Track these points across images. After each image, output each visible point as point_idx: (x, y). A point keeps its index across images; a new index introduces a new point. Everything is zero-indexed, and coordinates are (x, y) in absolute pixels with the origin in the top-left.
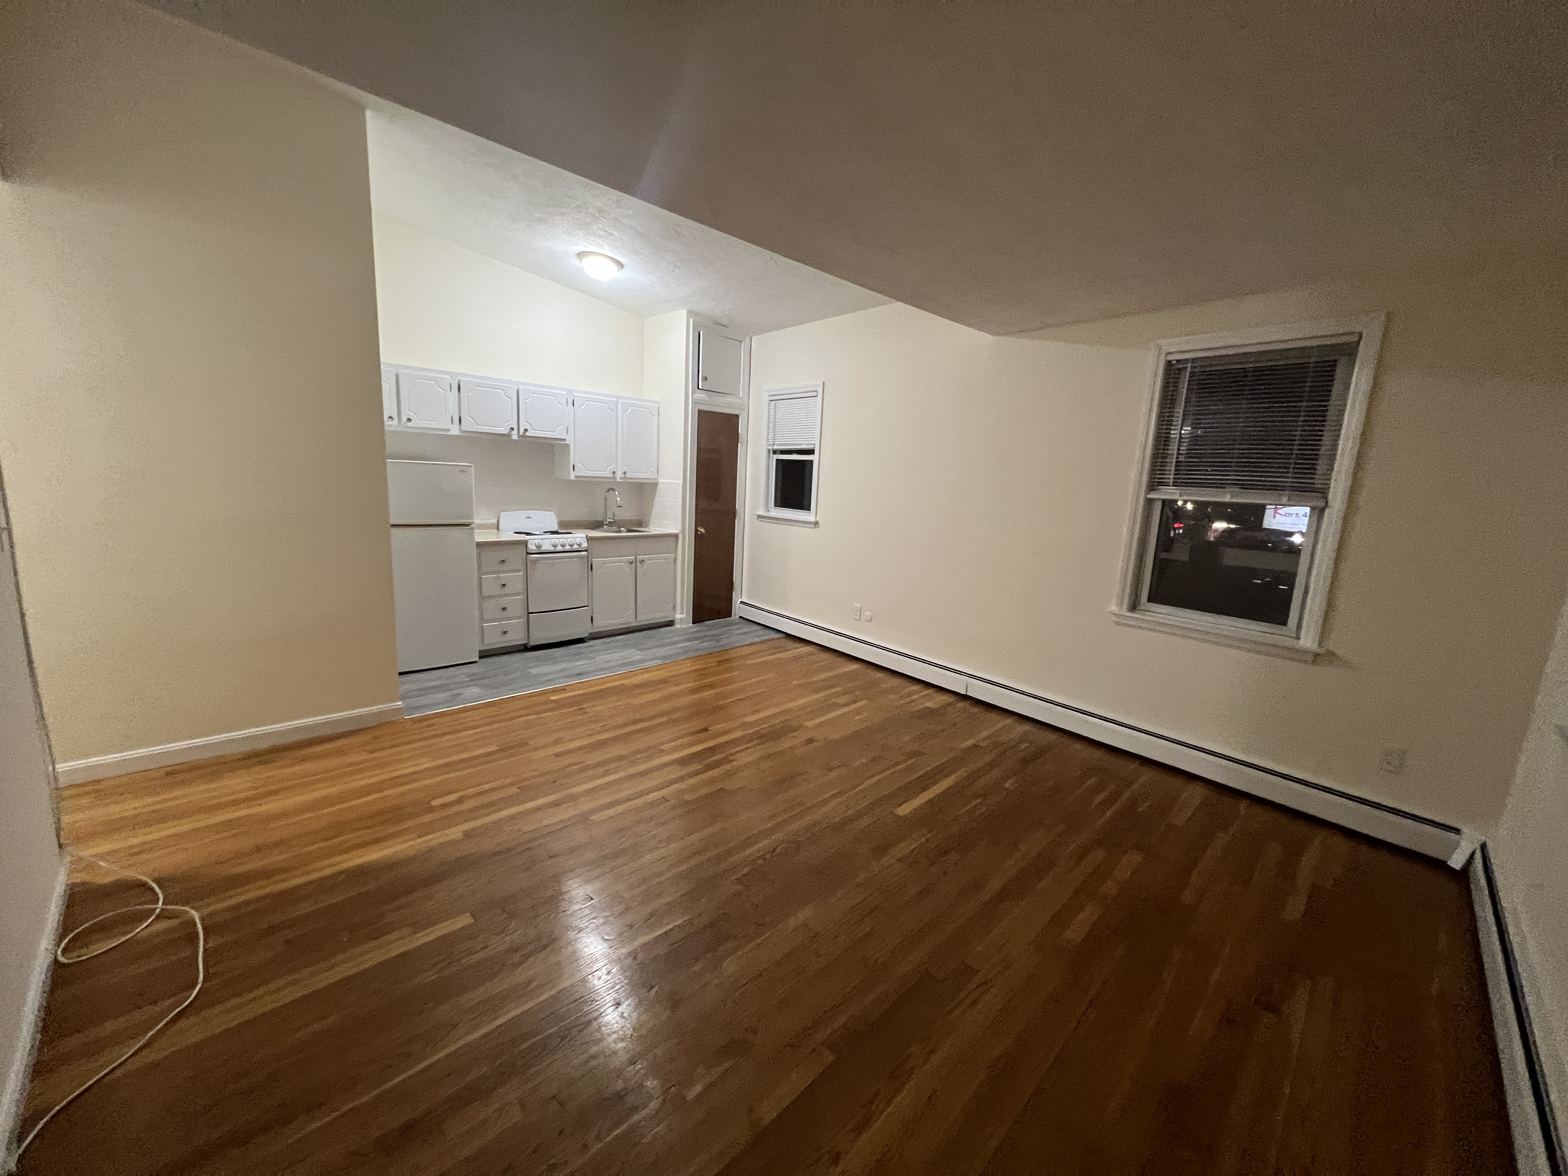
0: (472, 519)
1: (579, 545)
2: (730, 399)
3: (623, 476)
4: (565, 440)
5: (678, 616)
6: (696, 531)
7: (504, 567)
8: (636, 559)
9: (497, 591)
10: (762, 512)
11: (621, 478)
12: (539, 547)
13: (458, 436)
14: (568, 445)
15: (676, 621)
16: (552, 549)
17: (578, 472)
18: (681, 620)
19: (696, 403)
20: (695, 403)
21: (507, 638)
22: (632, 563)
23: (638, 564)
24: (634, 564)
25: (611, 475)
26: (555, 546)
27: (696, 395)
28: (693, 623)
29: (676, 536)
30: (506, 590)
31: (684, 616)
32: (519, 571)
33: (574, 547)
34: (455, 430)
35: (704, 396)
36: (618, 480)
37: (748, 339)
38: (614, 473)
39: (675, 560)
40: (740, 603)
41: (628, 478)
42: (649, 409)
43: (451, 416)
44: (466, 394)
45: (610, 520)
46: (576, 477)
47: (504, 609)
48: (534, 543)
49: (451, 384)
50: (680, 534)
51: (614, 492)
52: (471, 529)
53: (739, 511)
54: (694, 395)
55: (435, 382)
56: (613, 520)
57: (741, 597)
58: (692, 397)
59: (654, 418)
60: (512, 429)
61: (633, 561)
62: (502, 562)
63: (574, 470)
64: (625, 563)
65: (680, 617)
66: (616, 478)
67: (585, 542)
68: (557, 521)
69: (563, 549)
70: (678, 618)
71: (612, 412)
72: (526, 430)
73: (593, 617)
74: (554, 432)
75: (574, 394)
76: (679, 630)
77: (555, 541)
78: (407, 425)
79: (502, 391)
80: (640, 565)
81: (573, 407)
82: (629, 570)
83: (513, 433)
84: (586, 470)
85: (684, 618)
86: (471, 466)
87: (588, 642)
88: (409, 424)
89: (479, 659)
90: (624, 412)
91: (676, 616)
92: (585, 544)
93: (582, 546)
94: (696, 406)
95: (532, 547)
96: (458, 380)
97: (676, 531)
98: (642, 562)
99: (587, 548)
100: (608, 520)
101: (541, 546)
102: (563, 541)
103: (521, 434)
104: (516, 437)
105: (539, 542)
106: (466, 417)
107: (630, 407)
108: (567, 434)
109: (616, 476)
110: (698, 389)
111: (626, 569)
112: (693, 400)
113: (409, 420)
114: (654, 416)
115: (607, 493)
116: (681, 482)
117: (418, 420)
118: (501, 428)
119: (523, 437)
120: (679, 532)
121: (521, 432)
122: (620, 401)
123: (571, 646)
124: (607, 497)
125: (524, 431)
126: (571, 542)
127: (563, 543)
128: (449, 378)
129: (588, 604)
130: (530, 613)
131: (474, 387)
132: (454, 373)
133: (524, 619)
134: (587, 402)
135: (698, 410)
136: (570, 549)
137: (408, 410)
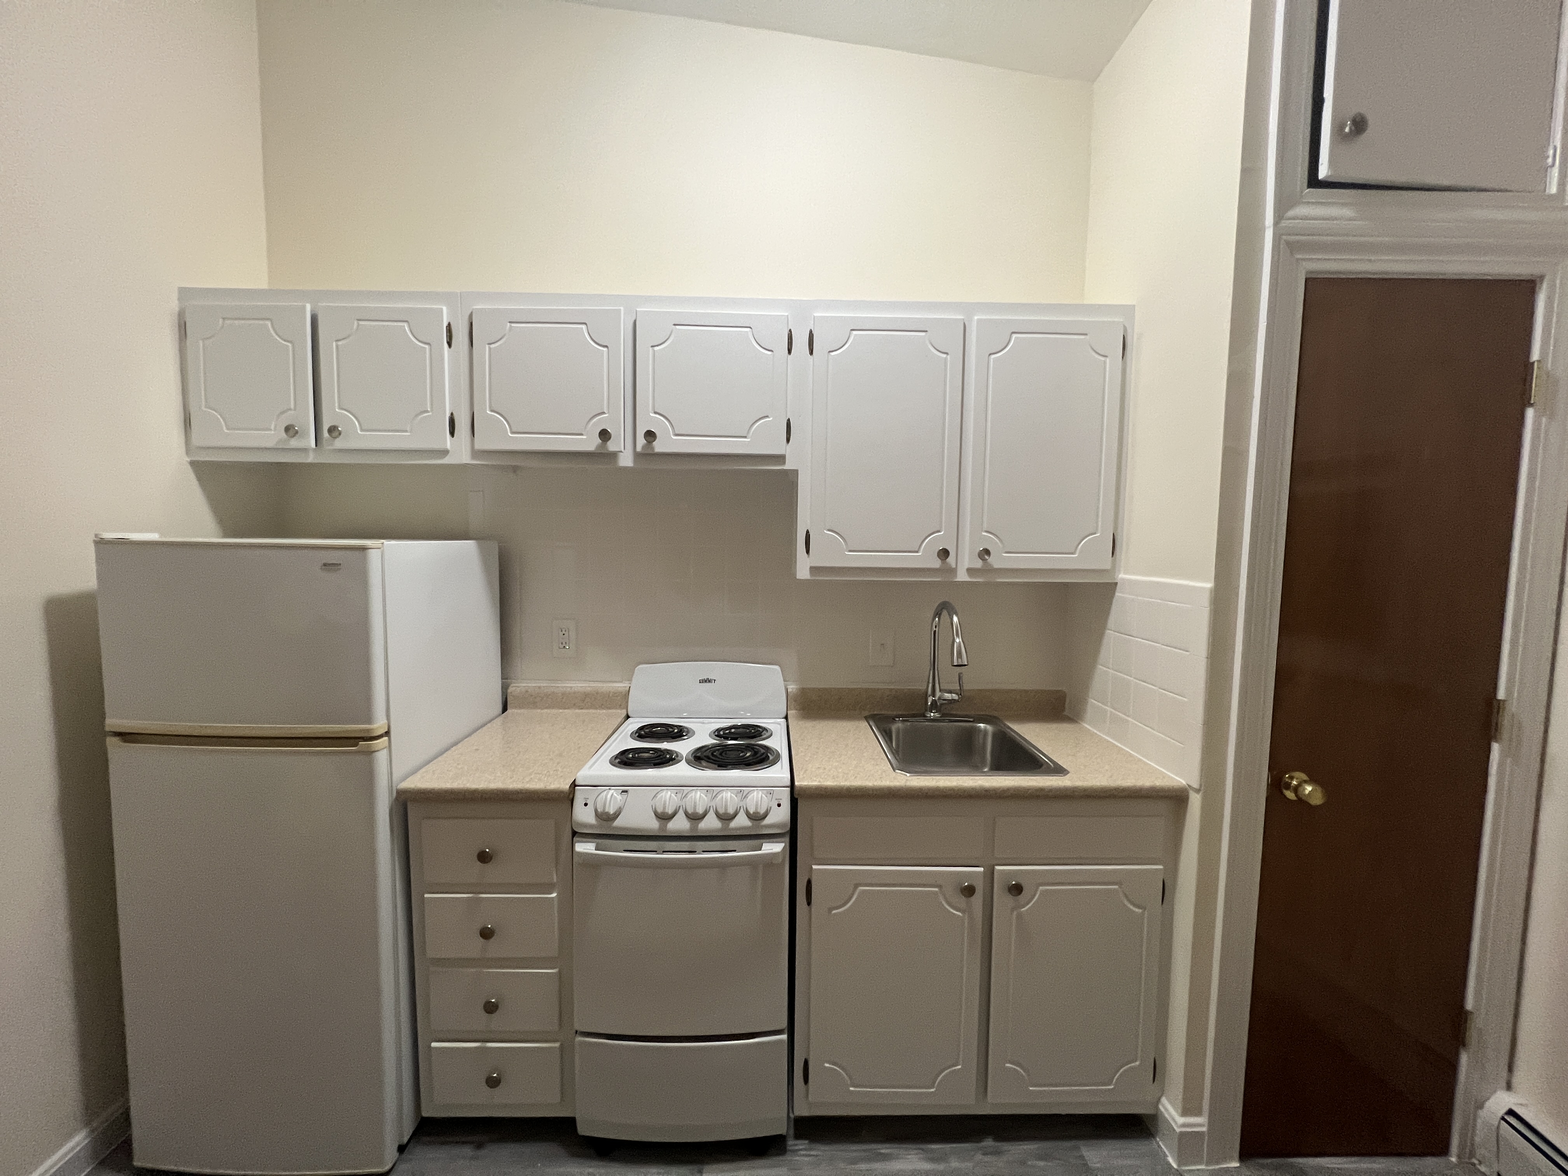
0: (370, 723)
1: (756, 818)
3: (979, 564)
4: (780, 459)
6: (1276, 785)
7: (491, 873)
8: (990, 874)
9: (475, 946)
11: (970, 571)
12: (605, 818)
13: (465, 466)
14: (793, 474)
16: (652, 825)
17: (821, 556)
19: (1293, 247)
20: (1289, 245)
21: (500, 1096)
22: (969, 891)
23: (1000, 895)
24: (977, 900)
25: (937, 563)
26: (664, 817)
27: (1301, 210)
28: (1245, 1154)
29: (1176, 799)
30: (494, 948)
31: (1199, 1123)
32: (548, 888)
33: (733, 824)
34: (459, 452)
35: (1347, 212)
36: (962, 576)
38: (944, 553)
39: (1166, 892)
40: (1503, 1119)
41: (997, 569)
42: (1086, 334)
43: (452, 414)
44: (487, 346)
45: (948, 696)
46: (814, 570)
47: (490, 1008)
48: (595, 803)
49: (449, 324)
50: (1198, 791)
51: (957, 615)
52: (370, 753)
53: (1514, 710)
54: (1291, 213)
55: (406, 325)
56: (957, 694)
57: (1504, 1084)
58: (1276, 224)
59: (1105, 362)
60: (604, 435)
61: (974, 884)
62: (484, 857)
63: (808, 552)
64: (940, 887)
65: (1184, 1125)
66: (953, 571)
67: (779, 805)
68: (787, 690)
69: (694, 828)
70: (1175, 1128)
71: (945, 356)
72: (650, 435)
73: (806, 1063)
74: (745, 437)
75: (815, 315)
76: (1175, 1166)
77: (668, 799)
78: (332, 444)
79: (584, 327)
80: (1009, 900)
81: (811, 353)
82: (960, 914)
83: (612, 446)
84: (850, 551)
85: (1204, 1129)
86: (364, 549)
87: (788, 1157)
88: (339, 444)
89: (404, 1156)
90: (990, 354)
91: (1164, 1100)
92: (780, 815)
93: (767, 821)
94: (1298, 260)
95: (584, 815)
96: (470, 312)
97: (1181, 780)
98: (1017, 889)
99: (788, 828)
100: (938, 694)
101: (617, 815)
102: (699, 800)
103: (639, 449)
104: (626, 460)
105: (611, 800)
106: (484, 412)
107: (1014, 336)
108: (788, 440)
109: (954, 566)
110: (1314, 182)
111: (945, 908)
112: (1284, 237)
113: (332, 430)
114: (1106, 356)
115: (934, 619)
116: (1210, 585)
117: (362, 430)
118: (582, 434)
119: (646, 456)
120: (1196, 785)
121: (641, 441)
122: (976, 318)
123: (714, 1166)
124: (937, 629)
125: (647, 438)
126: (726, 806)
127: (695, 806)
128: (445, 309)
129: (784, 1024)
130: (577, 1031)
131: (513, 325)
132: (459, 294)
133: (557, 1045)
134: (854, 332)
135: (1307, 280)
136: (721, 830)
137: (337, 405)
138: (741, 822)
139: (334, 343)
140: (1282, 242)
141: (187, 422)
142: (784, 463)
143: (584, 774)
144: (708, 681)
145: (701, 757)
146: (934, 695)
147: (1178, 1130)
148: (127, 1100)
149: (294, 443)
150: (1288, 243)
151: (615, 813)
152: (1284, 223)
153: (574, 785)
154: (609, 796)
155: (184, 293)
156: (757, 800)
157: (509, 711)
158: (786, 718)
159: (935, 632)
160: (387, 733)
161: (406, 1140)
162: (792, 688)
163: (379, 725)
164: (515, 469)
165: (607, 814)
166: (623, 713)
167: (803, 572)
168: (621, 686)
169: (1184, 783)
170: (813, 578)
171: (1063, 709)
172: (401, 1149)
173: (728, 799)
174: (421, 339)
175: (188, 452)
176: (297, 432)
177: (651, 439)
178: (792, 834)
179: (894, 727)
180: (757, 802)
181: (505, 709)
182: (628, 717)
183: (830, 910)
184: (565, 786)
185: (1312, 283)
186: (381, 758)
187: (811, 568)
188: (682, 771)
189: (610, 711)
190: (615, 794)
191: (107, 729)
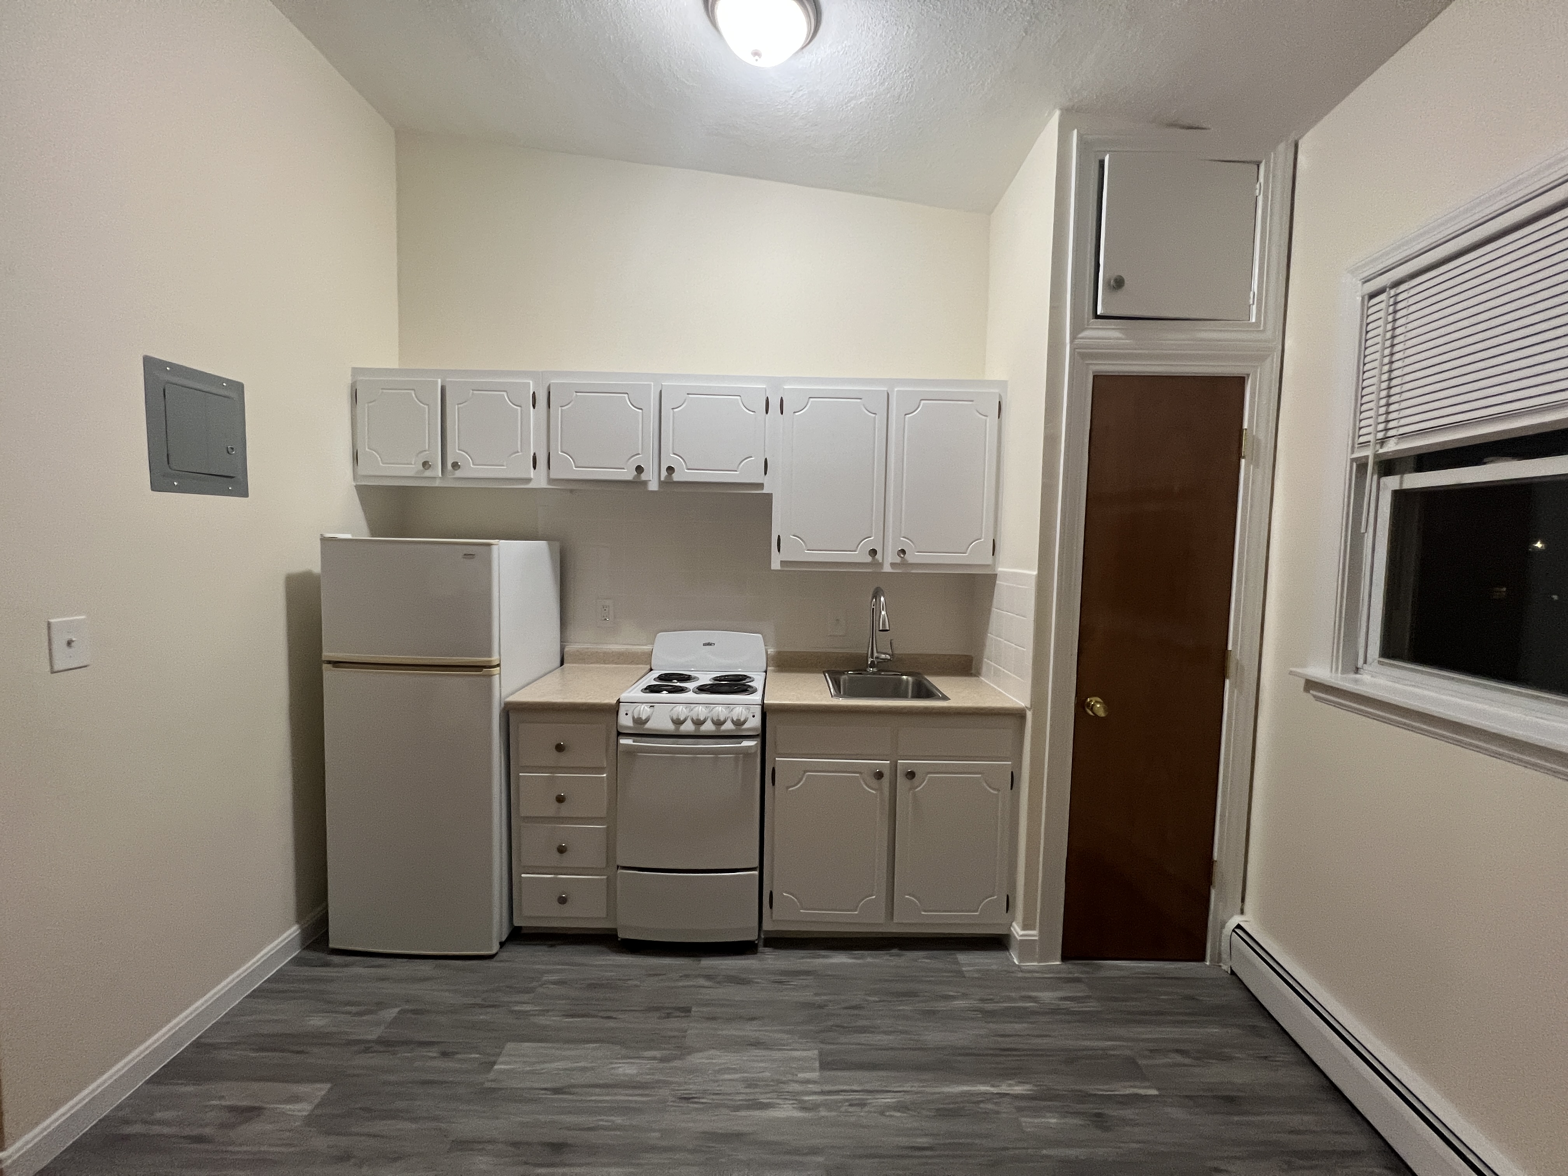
1: (738, 723)
2: (1207, 334)
3: (898, 560)
4: (761, 486)
5: (1018, 931)
6: (1081, 705)
7: (564, 759)
8: (894, 766)
9: (552, 808)
10: (1322, 672)
11: (893, 565)
12: (639, 722)
13: (542, 489)
14: (769, 496)
15: (1014, 945)
16: (670, 727)
17: (786, 553)
18: (1026, 947)
19: (1084, 356)
20: (1081, 355)
21: (567, 911)
22: (879, 775)
23: (901, 780)
24: (886, 781)
25: (869, 559)
26: (678, 722)
27: (1088, 333)
28: (1065, 958)
29: (1019, 715)
30: (565, 810)
31: (1033, 934)
32: (600, 770)
33: (723, 727)
34: (539, 480)
35: (1117, 334)
36: (887, 568)
37: (1283, 150)
38: (873, 552)
39: (1013, 781)
40: (1234, 931)
41: (911, 564)
42: (973, 401)
43: (535, 454)
44: (560, 408)
45: (883, 656)
46: (783, 563)
47: (561, 850)
48: (633, 712)
49: (534, 393)
50: (1030, 709)
51: (884, 597)
52: (491, 676)
53: (1238, 657)
54: (1080, 336)
55: (505, 394)
56: (889, 655)
57: (1239, 911)
58: (1072, 342)
59: (986, 420)
60: (639, 469)
61: (883, 772)
62: (559, 748)
63: (779, 551)
64: (860, 773)
65: (1022, 936)
66: (881, 565)
67: (754, 716)
68: (767, 652)
69: (697, 729)
70: (1017, 937)
71: (874, 415)
72: (670, 469)
73: (771, 894)
74: (736, 471)
75: (785, 387)
76: (1017, 963)
77: (681, 711)
78: (453, 475)
79: (626, 395)
80: (908, 783)
81: (782, 413)
82: (874, 792)
83: (644, 477)
84: (808, 550)
85: (1036, 938)
86: (490, 545)
87: (759, 955)
88: (458, 474)
89: (502, 950)
90: (906, 415)
91: (1014, 924)
92: (754, 722)
93: (745, 726)
94: (1087, 364)
95: (625, 721)
96: (548, 385)
97: (1020, 703)
98: (911, 775)
99: (759, 732)
100: (875, 654)
101: (647, 720)
102: (701, 712)
103: (662, 479)
104: (653, 486)
105: (644, 711)
106: (557, 453)
107: (923, 402)
108: (766, 473)
109: (881, 561)
110: (1097, 317)
111: (865, 789)
112: (1077, 350)
113: (455, 465)
114: (987, 416)
115: (872, 599)
116: (1035, 573)
117: (473, 464)
118: (624, 469)
119: (668, 484)
120: (1029, 706)
121: (664, 473)
122: (896, 389)
123: (708, 958)
124: (874, 607)
125: (669, 471)
126: (718, 716)
127: (698, 715)
128: (531, 382)
129: (756, 864)
130: (618, 866)
131: (578, 394)
132: (541, 374)
133: (605, 877)
134: (811, 399)
135: (1094, 376)
136: (715, 731)
137: (457, 447)
138: (729, 726)
139: (457, 406)
140: (1076, 353)
141: (355, 458)
142: (763, 489)
143: (624, 696)
144: (709, 644)
145: (702, 689)
146: (872, 657)
147: (1019, 938)
148: (327, 906)
149: (428, 473)
150: (1079, 353)
151: (645, 719)
152: (1077, 341)
153: (619, 702)
154: (642, 709)
155: (355, 371)
156: (739, 712)
157: (565, 665)
158: (766, 672)
159: (873, 609)
160: (499, 665)
161: (503, 939)
162: (771, 651)
163: (495, 659)
164: (571, 491)
165: (640, 718)
166: (648, 667)
167: (776, 565)
168: (647, 648)
169: (1023, 705)
170: (782, 569)
171: (971, 669)
172: (502, 944)
173: (720, 712)
174: (516, 404)
175: (355, 478)
176: (430, 466)
177: (670, 472)
178: (762, 735)
179: (843, 678)
180: (738, 714)
181: (562, 663)
182: (651, 670)
183: (788, 788)
184: (614, 701)
185: (1098, 379)
186: (496, 679)
187: (781, 561)
188: (690, 696)
189: (637, 666)
190: (646, 708)
191: (323, 659)
